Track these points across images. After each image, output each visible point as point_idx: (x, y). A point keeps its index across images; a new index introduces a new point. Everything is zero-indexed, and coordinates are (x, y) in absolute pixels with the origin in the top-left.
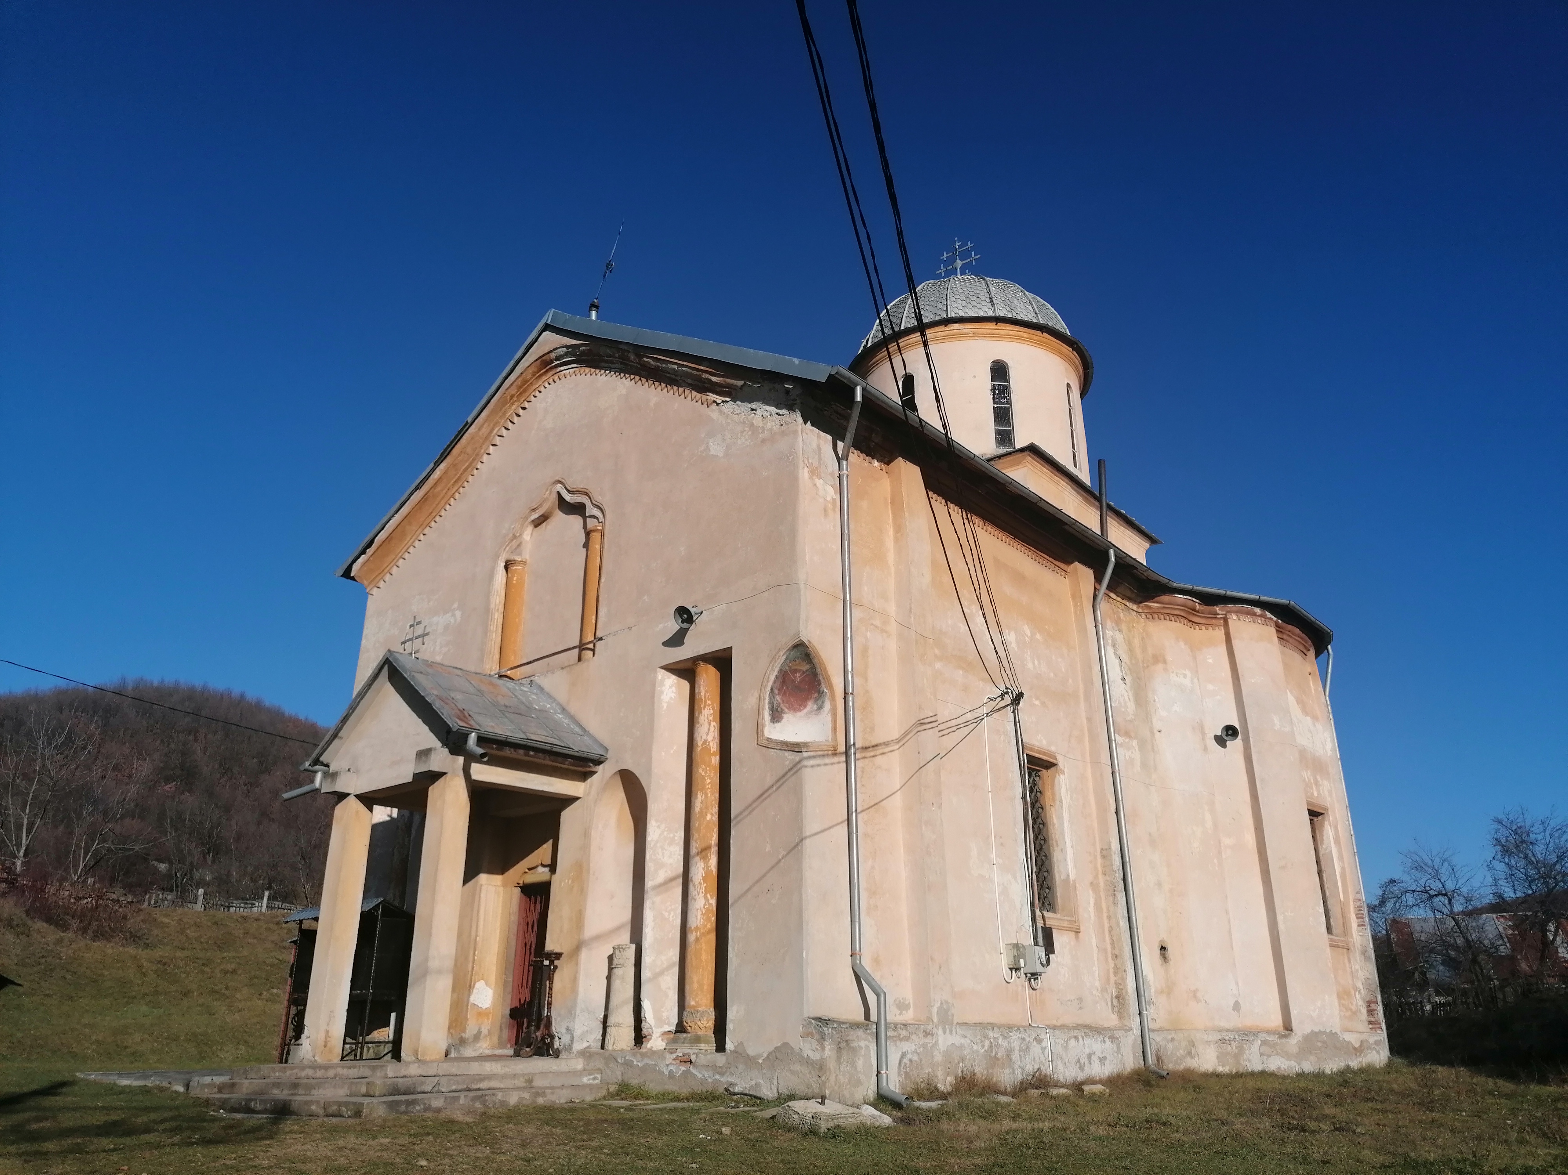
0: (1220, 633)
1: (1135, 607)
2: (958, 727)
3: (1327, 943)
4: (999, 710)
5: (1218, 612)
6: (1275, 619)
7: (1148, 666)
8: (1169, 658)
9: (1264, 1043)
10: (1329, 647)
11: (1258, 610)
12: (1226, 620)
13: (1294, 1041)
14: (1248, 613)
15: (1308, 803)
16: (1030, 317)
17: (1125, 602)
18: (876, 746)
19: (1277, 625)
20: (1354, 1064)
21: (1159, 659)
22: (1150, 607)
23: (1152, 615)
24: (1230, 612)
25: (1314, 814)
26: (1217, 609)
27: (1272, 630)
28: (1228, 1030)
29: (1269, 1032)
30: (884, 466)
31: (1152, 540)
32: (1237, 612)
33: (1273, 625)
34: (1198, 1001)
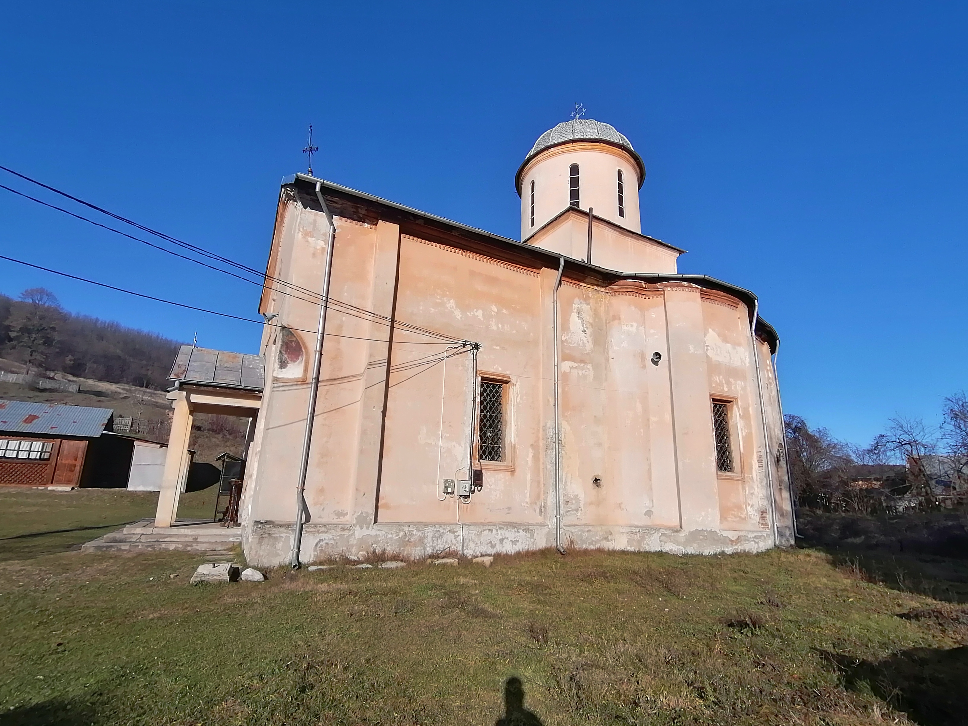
0: (658, 298)
1: (603, 289)
2: (421, 364)
3: (716, 478)
4: (460, 353)
5: (659, 287)
6: (700, 287)
7: (609, 322)
8: (622, 317)
9: (663, 534)
10: (756, 302)
11: (685, 283)
12: (663, 291)
13: (682, 534)
14: (678, 286)
16: (595, 136)
18: (345, 377)
19: (702, 291)
20: (729, 550)
21: (616, 318)
22: (613, 289)
23: (615, 292)
24: (666, 286)
25: (725, 401)
26: (658, 285)
27: (698, 295)
28: (637, 527)
29: (668, 528)
30: (373, 227)
31: (680, 252)
32: (671, 286)
33: (698, 291)
34: (623, 509)
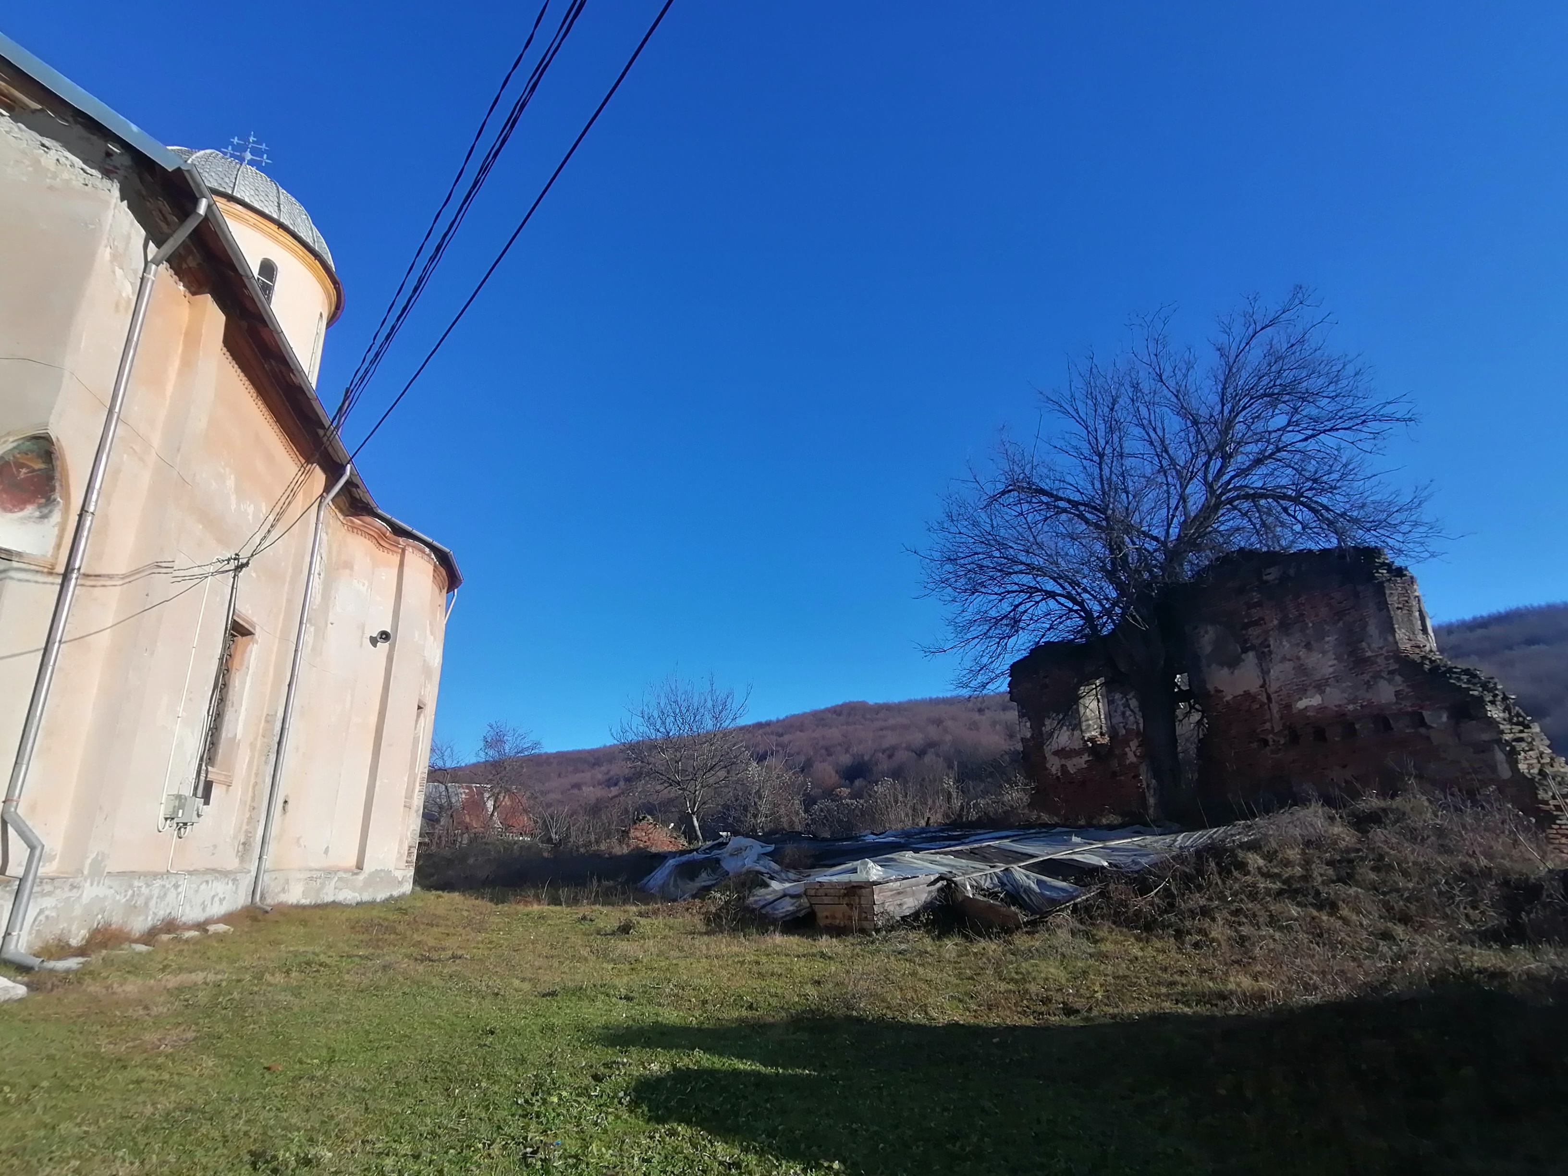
0: (396, 559)
1: (341, 517)
2: (184, 578)
3: (403, 804)
4: (223, 572)
5: (401, 542)
6: (436, 560)
7: (338, 569)
8: (356, 567)
9: (340, 879)
10: (456, 590)
11: (427, 550)
12: (404, 550)
13: (361, 877)
14: (420, 550)
15: (420, 701)
16: (309, 241)
17: (336, 511)
19: (435, 566)
20: (395, 893)
21: (348, 565)
22: (352, 522)
23: (353, 528)
24: (408, 545)
25: (419, 708)
26: (401, 540)
27: (431, 568)
28: (316, 870)
29: (346, 871)
30: (188, 294)
32: (413, 547)
33: (433, 564)
34: (300, 846)
